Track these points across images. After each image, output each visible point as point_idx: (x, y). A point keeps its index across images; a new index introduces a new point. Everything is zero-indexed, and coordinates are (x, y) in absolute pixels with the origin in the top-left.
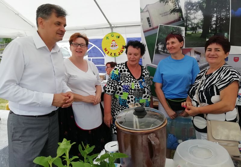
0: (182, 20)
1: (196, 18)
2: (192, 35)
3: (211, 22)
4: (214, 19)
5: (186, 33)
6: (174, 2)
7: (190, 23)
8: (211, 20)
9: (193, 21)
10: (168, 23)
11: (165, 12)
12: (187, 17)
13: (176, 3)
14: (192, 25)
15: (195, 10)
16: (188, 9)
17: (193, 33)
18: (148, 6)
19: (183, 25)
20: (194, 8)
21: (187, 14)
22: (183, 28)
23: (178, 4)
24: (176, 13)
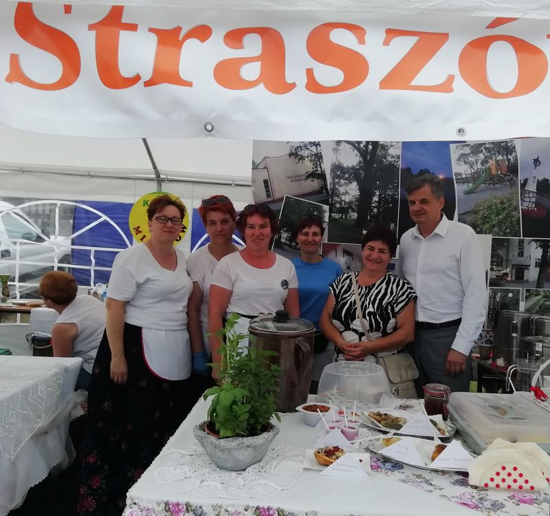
0: (325, 194)
1: (348, 193)
2: (341, 220)
3: (371, 203)
4: (376, 199)
5: (330, 216)
6: (314, 161)
7: (339, 200)
8: (372, 199)
9: (343, 197)
10: (300, 195)
11: (297, 174)
12: (334, 189)
13: (316, 164)
14: (341, 204)
15: (346, 179)
16: (335, 176)
17: (342, 217)
18: (267, 160)
19: (326, 202)
20: (346, 176)
21: (334, 184)
22: (326, 208)
23: (320, 165)
24: (316, 181)
